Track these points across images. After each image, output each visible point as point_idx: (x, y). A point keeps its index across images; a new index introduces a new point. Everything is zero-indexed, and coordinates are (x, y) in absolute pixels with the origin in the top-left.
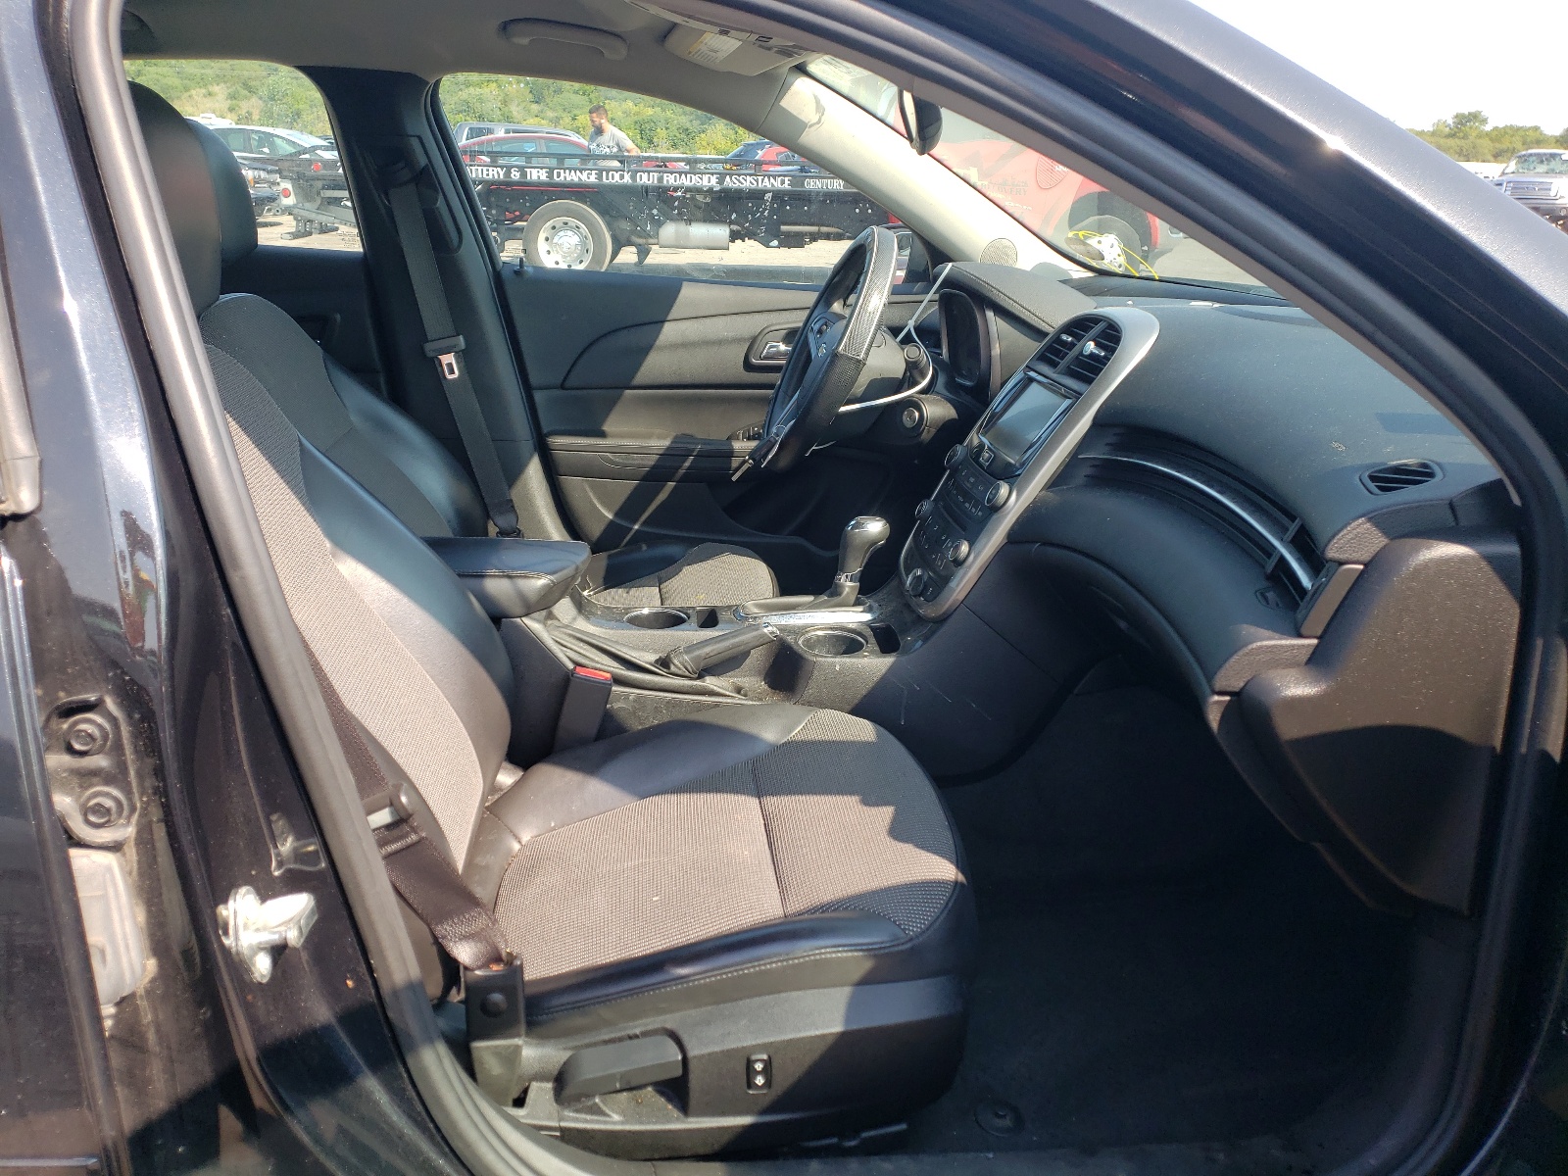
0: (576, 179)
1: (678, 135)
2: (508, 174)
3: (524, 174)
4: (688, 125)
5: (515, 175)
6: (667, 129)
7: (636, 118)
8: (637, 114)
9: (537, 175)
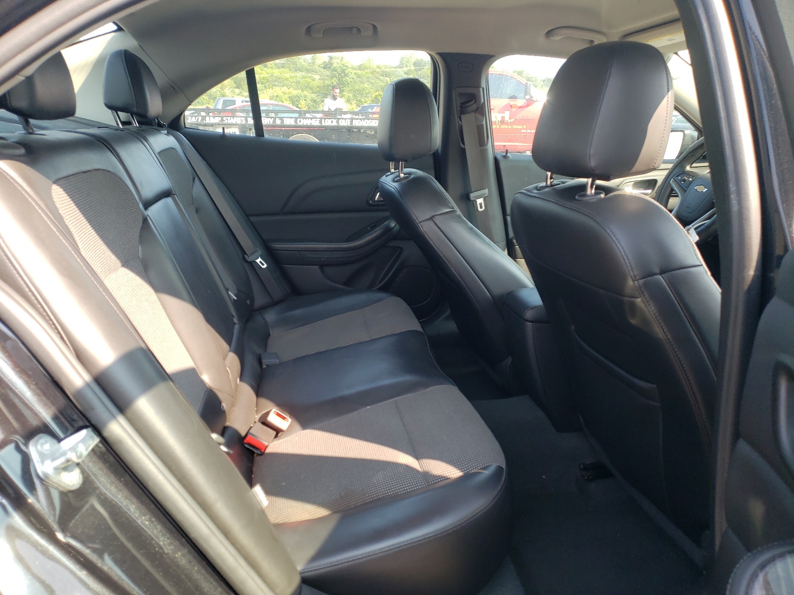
0: (309, 124)
1: (311, 103)
2: (274, 121)
3: (283, 121)
4: (316, 98)
5: (278, 122)
6: (305, 100)
7: (290, 95)
8: (289, 93)
9: (289, 122)
